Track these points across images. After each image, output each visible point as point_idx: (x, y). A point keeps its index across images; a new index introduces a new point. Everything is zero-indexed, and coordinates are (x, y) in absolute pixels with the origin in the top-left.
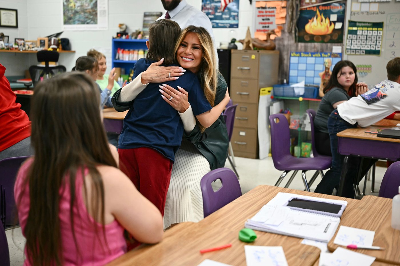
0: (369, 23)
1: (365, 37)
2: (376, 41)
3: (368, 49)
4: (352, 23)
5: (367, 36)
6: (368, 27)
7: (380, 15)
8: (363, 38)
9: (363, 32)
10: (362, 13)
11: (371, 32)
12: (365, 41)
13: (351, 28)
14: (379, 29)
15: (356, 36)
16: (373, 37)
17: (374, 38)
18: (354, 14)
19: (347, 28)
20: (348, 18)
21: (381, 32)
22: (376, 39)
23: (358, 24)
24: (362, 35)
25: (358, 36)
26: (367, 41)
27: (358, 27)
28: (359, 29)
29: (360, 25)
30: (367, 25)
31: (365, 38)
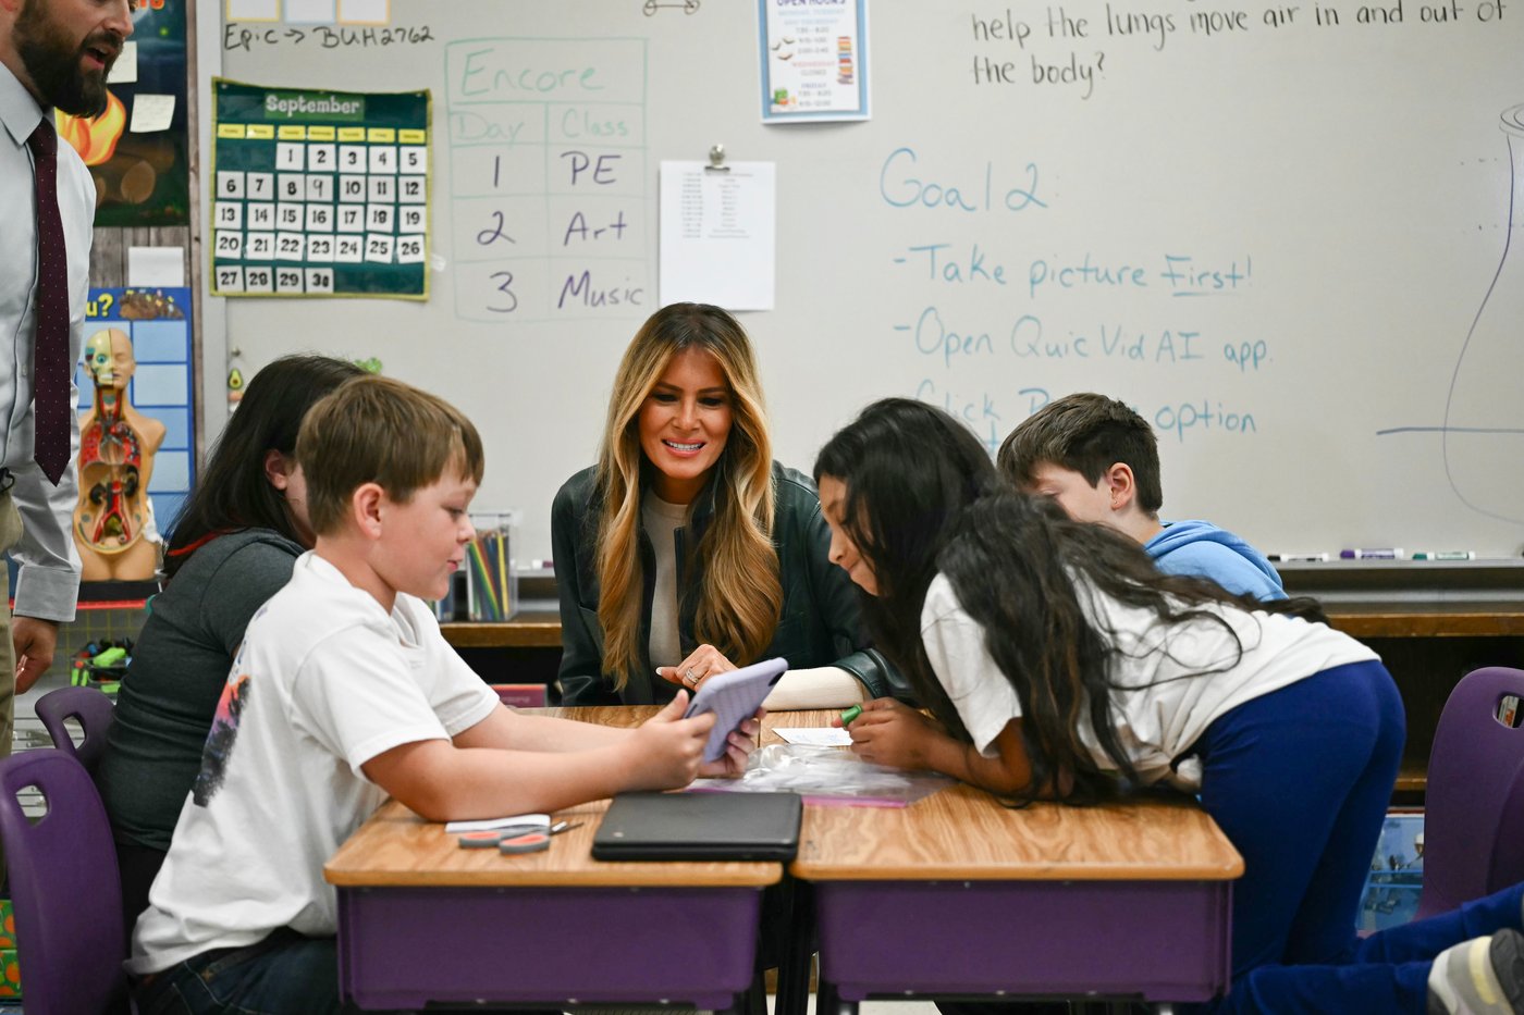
0: (342, 96)
1: (328, 181)
2: (397, 205)
3: (354, 258)
4: (240, 100)
5: (336, 176)
6: (339, 123)
7: (401, 46)
8: (313, 195)
9: (314, 149)
10: (296, 34)
12: (329, 210)
13: (234, 131)
14: (406, 135)
15: (268, 178)
16: (373, 181)
17: (382, 188)
18: (245, 38)
19: (207, 130)
20: (208, 64)
21: (421, 152)
22: (390, 197)
23: (272, 105)
24: (306, 172)
25: (284, 180)
26: (342, 209)
27: (277, 122)
28: (284, 132)
29: (289, 107)
30: (335, 107)
31: (328, 195)
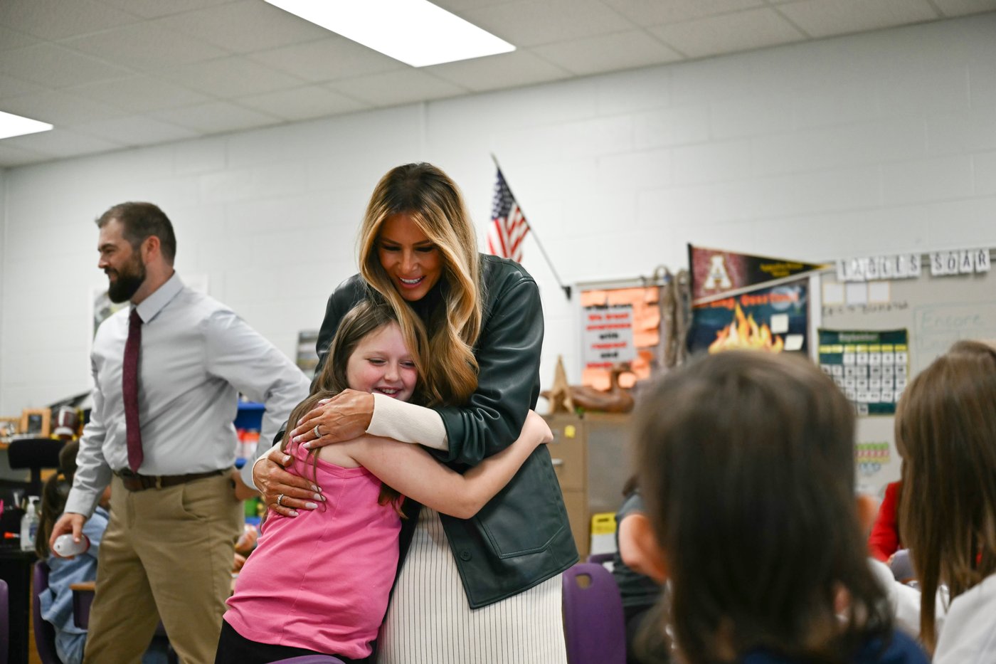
0: (870, 333)
1: (865, 369)
2: (894, 377)
3: (876, 400)
4: (829, 336)
5: (868, 367)
6: (869, 343)
7: (895, 311)
8: (859, 374)
9: (859, 356)
10: (852, 308)
11: (879, 356)
12: (866, 381)
13: (828, 349)
14: (898, 347)
15: (840, 368)
16: (884, 369)
17: (888, 370)
18: (831, 311)
19: (816, 348)
20: (816, 322)
21: (905, 356)
22: (891, 372)
23: (841, 337)
24: (856, 364)
25: (847, 369)
26: (871, 381)
27: (844, 344)
28: (847, 348)
29: (848, 338)
30: (867, 337)
31: (865, 373)
